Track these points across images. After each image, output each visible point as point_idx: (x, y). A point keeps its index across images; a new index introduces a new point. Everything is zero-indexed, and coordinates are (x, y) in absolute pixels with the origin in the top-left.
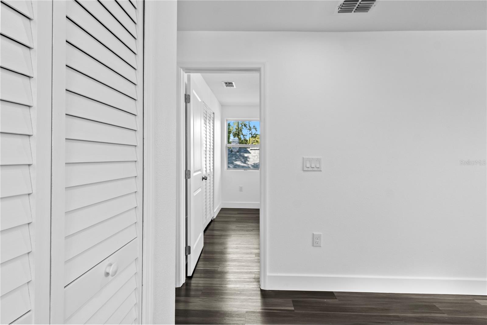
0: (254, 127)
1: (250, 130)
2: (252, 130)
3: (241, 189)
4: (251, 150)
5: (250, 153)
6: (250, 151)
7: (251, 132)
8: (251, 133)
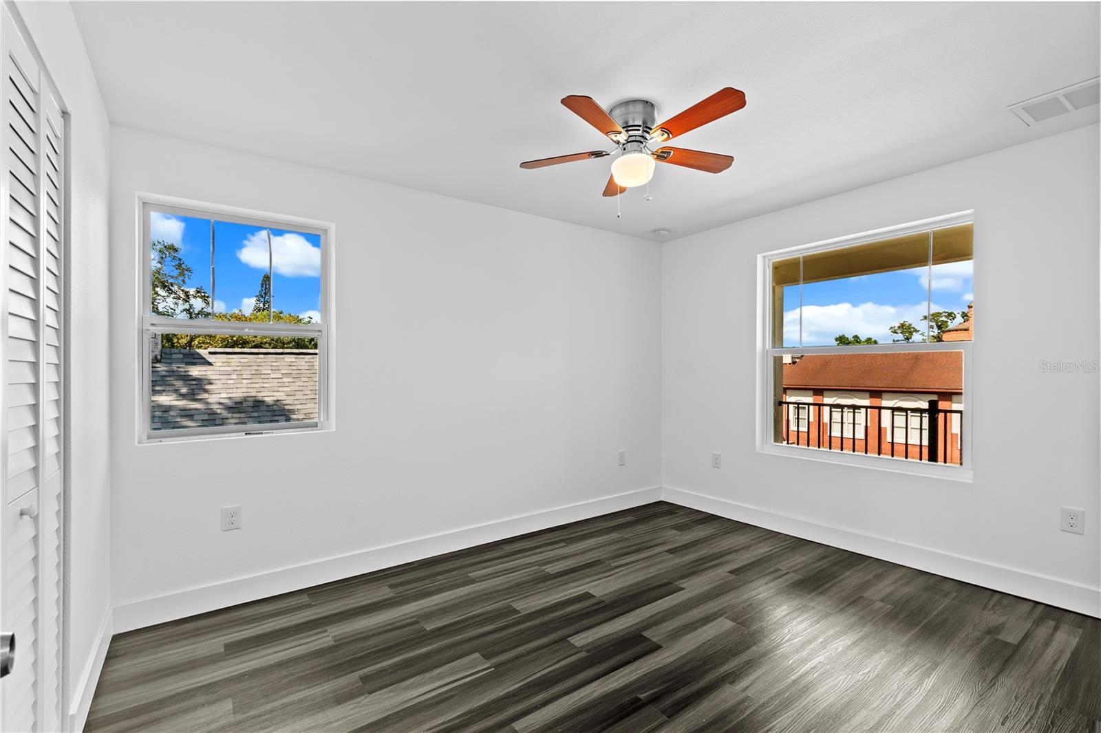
0: (198, 292)
1: (187, 300)
2: (192, 301)
3: (231, 521)
4: (210, 353)
5: (210, 364)
6: (211, 359)
7: (187, 306)
8: (189, 310)
